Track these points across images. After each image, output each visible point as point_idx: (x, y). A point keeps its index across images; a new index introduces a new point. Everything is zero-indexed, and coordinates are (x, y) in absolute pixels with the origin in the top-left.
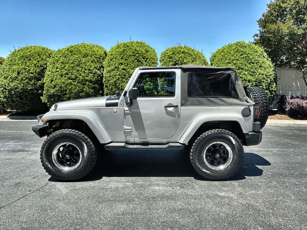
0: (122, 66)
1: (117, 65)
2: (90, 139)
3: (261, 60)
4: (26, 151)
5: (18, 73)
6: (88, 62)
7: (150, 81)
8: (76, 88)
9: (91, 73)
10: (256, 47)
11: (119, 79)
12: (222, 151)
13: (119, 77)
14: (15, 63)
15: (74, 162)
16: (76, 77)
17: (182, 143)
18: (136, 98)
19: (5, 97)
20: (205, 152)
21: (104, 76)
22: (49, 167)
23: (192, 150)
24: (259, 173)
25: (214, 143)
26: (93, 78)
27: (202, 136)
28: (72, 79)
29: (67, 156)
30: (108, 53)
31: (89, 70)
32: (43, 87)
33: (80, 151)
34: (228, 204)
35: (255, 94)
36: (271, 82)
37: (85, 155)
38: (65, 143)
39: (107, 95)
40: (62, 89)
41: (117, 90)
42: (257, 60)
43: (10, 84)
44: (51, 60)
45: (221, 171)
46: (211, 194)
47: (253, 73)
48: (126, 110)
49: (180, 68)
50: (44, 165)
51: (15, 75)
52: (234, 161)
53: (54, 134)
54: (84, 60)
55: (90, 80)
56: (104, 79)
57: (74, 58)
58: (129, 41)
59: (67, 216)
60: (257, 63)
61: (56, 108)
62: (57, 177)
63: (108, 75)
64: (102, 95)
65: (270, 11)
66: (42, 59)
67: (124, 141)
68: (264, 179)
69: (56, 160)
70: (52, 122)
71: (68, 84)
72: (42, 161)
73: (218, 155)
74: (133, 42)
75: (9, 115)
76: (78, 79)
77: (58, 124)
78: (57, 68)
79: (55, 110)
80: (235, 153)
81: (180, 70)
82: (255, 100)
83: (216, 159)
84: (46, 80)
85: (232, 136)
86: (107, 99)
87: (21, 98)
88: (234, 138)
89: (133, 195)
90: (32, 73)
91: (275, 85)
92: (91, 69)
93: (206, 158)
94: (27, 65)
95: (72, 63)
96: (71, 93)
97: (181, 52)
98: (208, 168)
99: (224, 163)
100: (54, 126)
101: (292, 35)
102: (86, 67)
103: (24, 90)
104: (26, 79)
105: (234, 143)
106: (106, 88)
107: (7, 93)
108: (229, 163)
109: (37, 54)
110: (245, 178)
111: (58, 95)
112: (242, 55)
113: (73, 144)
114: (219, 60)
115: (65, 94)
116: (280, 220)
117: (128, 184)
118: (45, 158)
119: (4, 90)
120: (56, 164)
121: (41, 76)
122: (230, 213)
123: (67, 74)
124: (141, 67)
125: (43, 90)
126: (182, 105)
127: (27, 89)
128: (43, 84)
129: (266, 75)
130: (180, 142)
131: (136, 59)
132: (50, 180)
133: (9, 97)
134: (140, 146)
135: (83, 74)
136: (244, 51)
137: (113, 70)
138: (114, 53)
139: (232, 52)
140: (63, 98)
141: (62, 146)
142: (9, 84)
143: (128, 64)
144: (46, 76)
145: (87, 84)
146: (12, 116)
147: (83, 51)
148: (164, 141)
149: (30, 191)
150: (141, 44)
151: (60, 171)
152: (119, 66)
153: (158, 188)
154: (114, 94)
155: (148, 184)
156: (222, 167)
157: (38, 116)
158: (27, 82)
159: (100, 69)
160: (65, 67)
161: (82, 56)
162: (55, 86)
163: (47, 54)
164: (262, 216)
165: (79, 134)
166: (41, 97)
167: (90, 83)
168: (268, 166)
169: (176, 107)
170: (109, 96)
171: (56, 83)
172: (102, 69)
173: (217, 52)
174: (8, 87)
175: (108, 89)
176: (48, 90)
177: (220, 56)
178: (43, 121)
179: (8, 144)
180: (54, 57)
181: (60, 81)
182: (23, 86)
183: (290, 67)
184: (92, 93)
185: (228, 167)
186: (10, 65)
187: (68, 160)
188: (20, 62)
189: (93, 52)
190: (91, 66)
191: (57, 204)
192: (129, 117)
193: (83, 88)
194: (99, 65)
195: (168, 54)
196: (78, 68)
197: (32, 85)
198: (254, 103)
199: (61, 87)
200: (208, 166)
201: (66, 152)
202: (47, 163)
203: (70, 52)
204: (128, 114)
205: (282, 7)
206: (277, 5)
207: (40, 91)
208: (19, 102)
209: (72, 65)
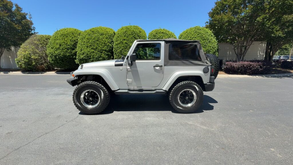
0: (125, 41)
1: (121, 40)
2: (105, 88)
3: (210, 38)
4: (65, 94)
5: (60, 45)
6: (104, 38)
7: (142, 51)
8: (96, 55)
9: (105, 45)
10: (207, 30)
11: (123, 49)
12: (189, 95)
13: (123, 48)
14: (58, 39)
15: (95, 102)
16: (97, 48)
17: (164, 90)
18: (135, 61)
19: (53, 60)
20: (179, 96)
21: (114, 47)
22: (79, 106)
23: (171, 95)
24: (211, 108)
25: (185, 90)
26: (107, 49)
27: (178, 86)
28: (94, 49)
29: (91, 99)
30: (116, 33)
31: (105, 43)
32: (76, 54)
33: (98, 95)
34: (195, 129)
35: (211, 58)
36: (215, 51)
37: (102, 98)
38: (89, 90)
39: (116, 59)
40: (88, 56)
41: (122, 56)
42: (208, 38)
43: (56, 52)
44: (80, 37)
45: (189, 107)
46: (183, 122)
47: (205, 46)
48: (129, 69)
49: (164, 41)
50: (75, 104)
51: (58, 46)
52: (197, 101)
53: (81, 84)
54: (101, 37)
55: (105, 50)
56: (114, 49)
57: (95, 36)
58: (129, 25)
59: (91, 139)
60: (207, 40)
61: (82, 67)
62: (84, 112)
63: (116, 47)
64: (113, 59)
65: (216, 7)
66: (75, 36)
67: (128, 88)
68: (215, 112)
69: (83, 101)
70: (80, 76)
71: (92, 52)
72: (74, 102)
73: (187, 98)
74: (131, 26)
75: (56, 71)
76: (98, 49)
77: (84, 78)
78: (84, 42)
79: (82, 68)
80: (198, 96)
81: (164, 42)
82: (211, 62)
83: (186, 100)
84: (78, 50)
85: (196, 86)
86: (116, 61)
87: (63, 61)
88: (198, 87)
89: (133, 123)
90: (69, 45)
91: (217, 54)
92: (106, 43)
93: (180, 99)
94: (66, 40)
95: (94, 39)
96: (94, 58)
97: (161, 32)
98: (181, 105)
99: (190, 103)
100: (81, 79)
101: (230, 22)
102: (103, 41)
103: (65, 56)
104: (65, 49)
105: (198, 90)
106: (115, 55)
107: (54, 58)
108: (194, 103)
109: (72, 33)
110: (203, 112)
111: (86, 59)
112: (198, 35)
113: (94, 91)
114: (184, 38)
115: (90, 58)
116: (229, 140)
117: (130, 116)
118: (76, 100)
119: (52, 56)
120: (83, 104)
121: (75, 47)
122: (197, 136)
123: (91, 46)
124: (138, 40)
125: (76, 56)
126: (165, 65)
127: (66, 55)
128: (76, 52)
129: (212, 47)
130: (163, 89)
131: (133, 37)
132: (80, 114)
133: (55, 60)
134: (137, 92)
135: (100, 46)
136: (200, 32)
137: (119, 44)
138: (119, 33)
139: (192, 33)
140: (89, 61)
141: (87, 92)
142: (54, 52)
143: (128, 40)
144: (77, 47)
145: (103, 52)
146: (58, 72)
147: (101, 32)
148: (153, 89)
149: (67, 121)
150: (137, 28)
151: (86, 108)
152: (123, 41)
153: (149, 119)
154: (120, 58)
155: (143, 116)
156: (189, 105)
157: (71, 73)
158: (66, 51)
159: (111, 43)
160: (89, 41)
161: (100, 34)
162: (83, 54)
163: (78, 33)
164: (217, 138)
165: (98, 84)
166: (75, 60)
167: (105, 52)
168: (216, 104)
169: (161, 66)
170: (117, 59)
171: (84, 51)
172: (112, 43)
173: (183, 33)
174: (54, 54)
175: (116, 56)
176: (79, 56)
177: (185, 35)
178: (73, 76)
179: (54, 89)
180: (82, 35)
181: (86, 50)
182: (64, 54)
183: (226, 43)
184: (107, 58)
185: (193, 105)
186: (54, 40)
187: (91, 101)
188: (61, 38)
189: (107, 32)
190: (106, 41)
191: (84, 130)
192: (130, 73)
193: (101, 55)
194: (110, 40)
195: (153, 33)
196: (98, 42)
197: (69, 53)
198: (211, 64)
199: (87, 54)
200: (181, 104)
201: (90, 96)
202: (78, 103)
203: (92, 32)
204: (129, 71)
205: (224, 4)
206: (221, 3)
207: (74, 57)
208: (61, 63)
209: (94, 40)
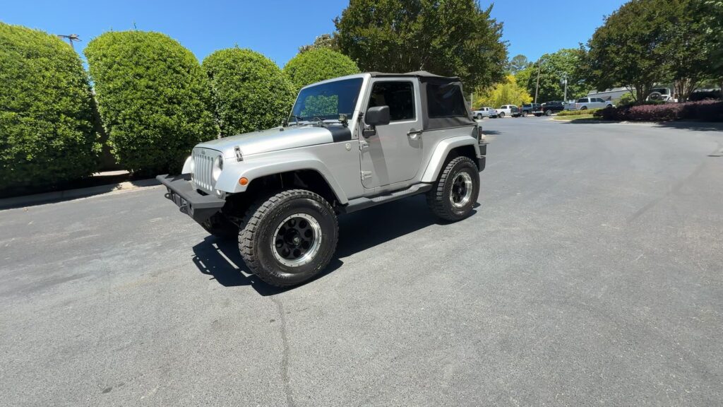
0: (144, 81)
1: (128, 78)
6: (47, 69)
8: (35, 131)
9: (62, 94)
11: (142, 107)
13: (143, 102)
16: (26, 105)
20: (452, 188)
25: (459, 175)
26: (73, 106)
28: (13, 110)
29: (296, 240)
31: (57, 88)
41: (146, 128)
54: (32, 64)
55: (68, 111)
56: (99, 107)
61: (241, 156)
71: (6, 122)
76: (32, 109)
81: (418, 79)
92: (61, 85)
96: (24, 142)
102: (46, 80)
106: (114, 127)
108: (469, 196)
113: (306, 216)
126: (425, 130)
130: (423, 181)
135: (42, 97)
137: (122, 89)
138: (109, 52)
143: (154, 77)
145: (62, 121)
159: (82, 85)
167: (69, 118)
169: (419, 133)
178: (243, 183)
192: (367, 155)
204: (366, 150)
